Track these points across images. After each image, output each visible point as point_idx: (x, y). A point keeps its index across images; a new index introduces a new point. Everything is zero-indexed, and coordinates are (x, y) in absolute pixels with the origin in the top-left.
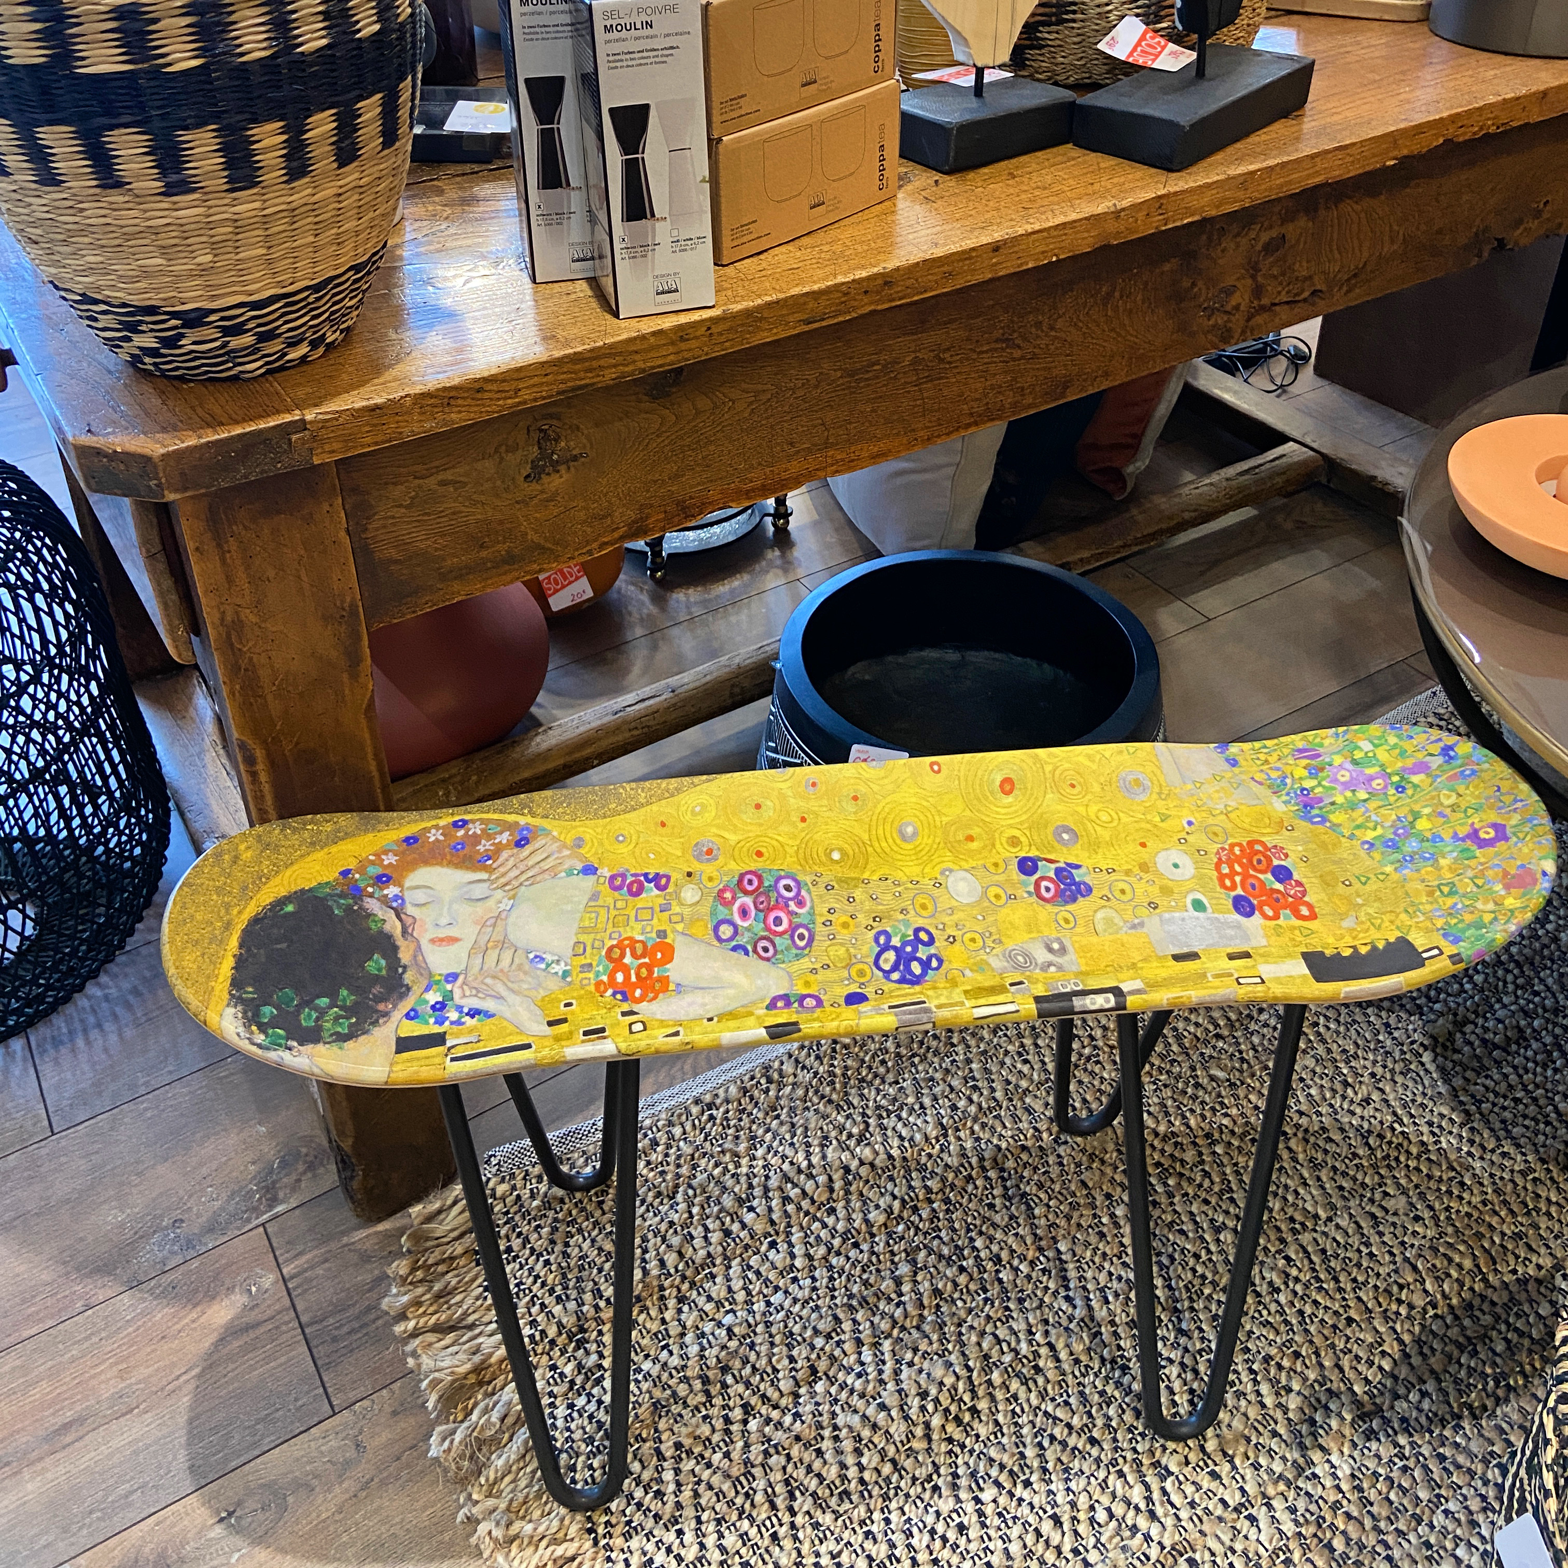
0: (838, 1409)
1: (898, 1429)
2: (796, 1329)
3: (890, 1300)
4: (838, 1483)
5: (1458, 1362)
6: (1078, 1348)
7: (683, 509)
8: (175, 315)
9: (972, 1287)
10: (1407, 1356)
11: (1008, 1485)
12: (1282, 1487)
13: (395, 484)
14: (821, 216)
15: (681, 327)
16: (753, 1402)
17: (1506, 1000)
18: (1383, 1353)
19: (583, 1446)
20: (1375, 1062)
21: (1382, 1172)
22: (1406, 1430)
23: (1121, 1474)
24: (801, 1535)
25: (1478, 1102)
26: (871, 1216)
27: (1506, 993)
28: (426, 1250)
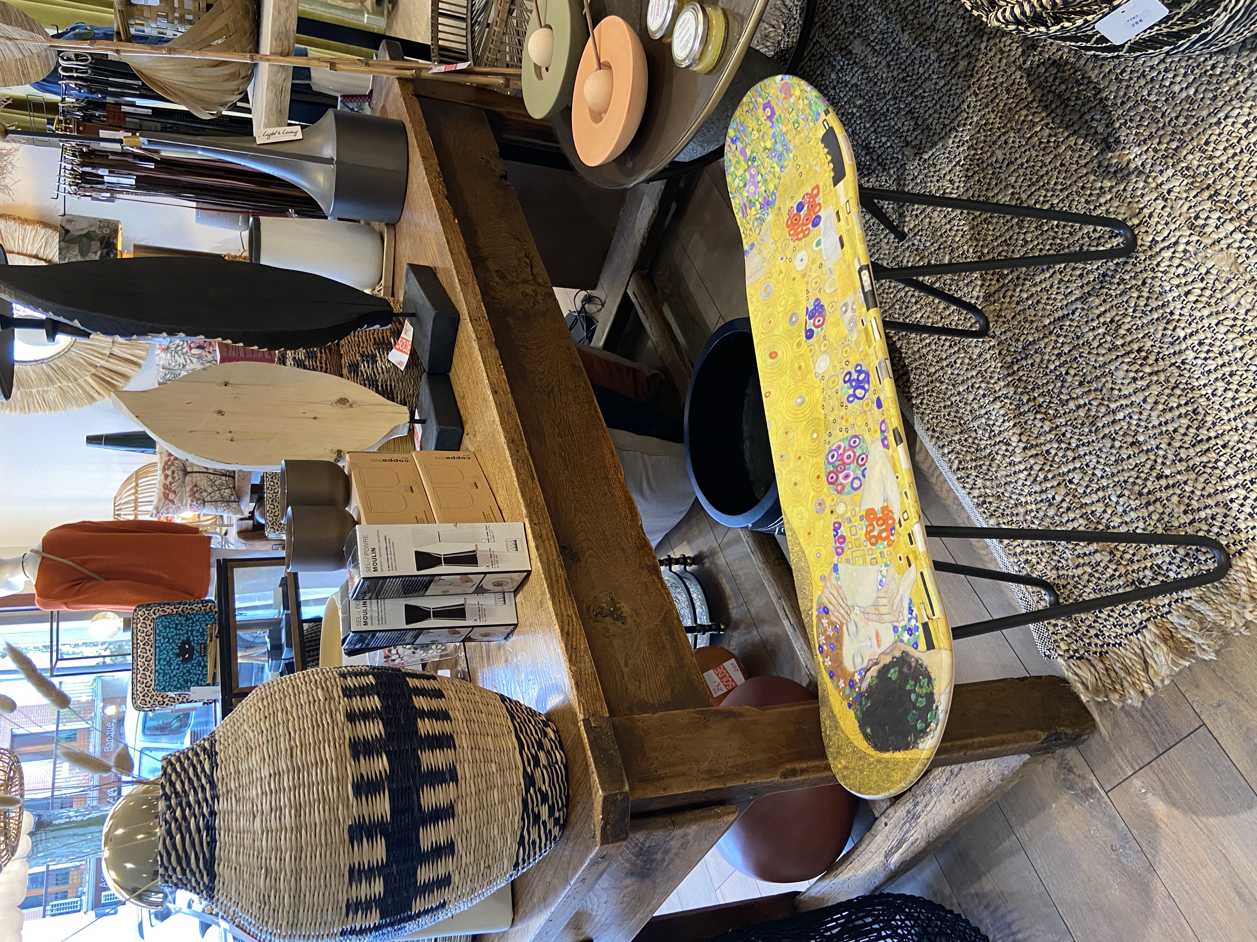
0: (1150, 425)
1: (1155, 389)
2: (1113, 459)
3: (1089, 410)
4: (1189, 417)
5: (1074, 106)
6: (1097, 302)
7: (642, 547)
8: (527, 791)
9: (1075, 366)
10: (1075, 132)
11: (1174, 323)
12: (1150, 180)
13: (627, 689)
14: (482, 483)
15: (535, 537)
16: (1155, 475)
17: (893, 124)
18: (1075, 144)
19: (1195, 568)
20: (931, 182)
21: (985, 165)
22: (1112, 124)
23: (1158, 265)
24: (1220, 432)
25: (945, 126)
26: (1047, 430)
27: (889, 124)
28: (1104, 685)
